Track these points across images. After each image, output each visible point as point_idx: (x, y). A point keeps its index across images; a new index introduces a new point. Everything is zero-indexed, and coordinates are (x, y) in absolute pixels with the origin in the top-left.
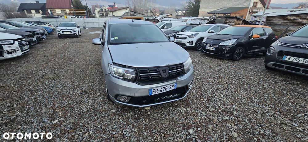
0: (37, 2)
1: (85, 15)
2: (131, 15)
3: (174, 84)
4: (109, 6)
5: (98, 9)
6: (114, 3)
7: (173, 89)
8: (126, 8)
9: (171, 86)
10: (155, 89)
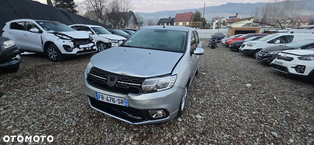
0: (170, 17)
1: (199, 27)
2: (253, 26)
3: (123, 99)
4: (230, 17)
5: (217, 21)
6: (237, 14)
7: (122, 105)
8: (249, 19)
9: (119, 100)
10: (101, 95)
